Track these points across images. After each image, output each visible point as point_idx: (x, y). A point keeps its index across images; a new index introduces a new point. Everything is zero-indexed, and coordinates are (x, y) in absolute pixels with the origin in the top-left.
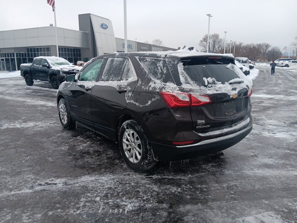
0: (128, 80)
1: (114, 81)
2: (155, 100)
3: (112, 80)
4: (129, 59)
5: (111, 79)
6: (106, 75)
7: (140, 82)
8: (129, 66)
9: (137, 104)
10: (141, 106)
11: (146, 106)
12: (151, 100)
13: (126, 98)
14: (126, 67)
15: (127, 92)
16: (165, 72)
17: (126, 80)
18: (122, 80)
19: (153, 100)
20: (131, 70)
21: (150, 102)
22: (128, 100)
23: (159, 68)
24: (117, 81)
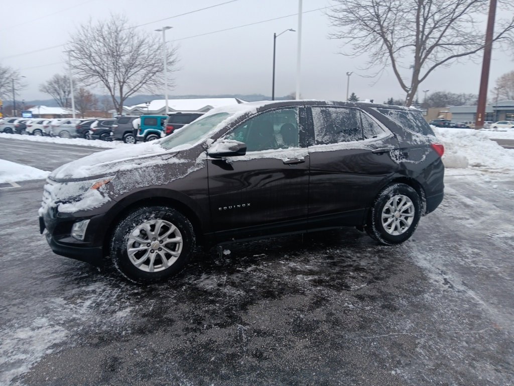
0: (376, 137)
1: (349, 141)
2: (428, 153)
3: (343, 141)
4: (363, 111)
5: (342, 138)
6: (325, 135)
7: (399, 138)
8: (369, 119)
9: (412, 162)
10: (417, 162)
11: (422, 162)
12: (424, 154)
13: (393, 158)
14: (363, 120)
15: (392, 151)
16: (420, 124)
17: (374, 137)
18: (366, 138)
19: (427, 153)
20: (375, 125)
21: (424, 157)
22: (397, 160)
23: (412, 121)
24: (357, 140)
